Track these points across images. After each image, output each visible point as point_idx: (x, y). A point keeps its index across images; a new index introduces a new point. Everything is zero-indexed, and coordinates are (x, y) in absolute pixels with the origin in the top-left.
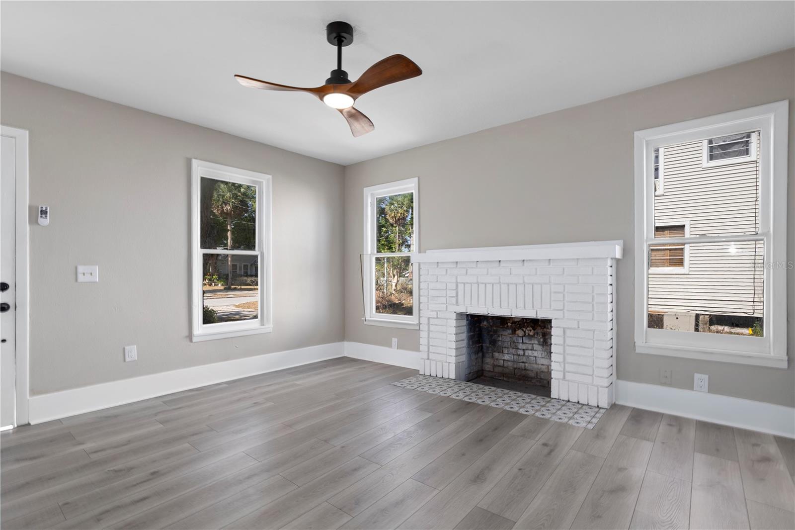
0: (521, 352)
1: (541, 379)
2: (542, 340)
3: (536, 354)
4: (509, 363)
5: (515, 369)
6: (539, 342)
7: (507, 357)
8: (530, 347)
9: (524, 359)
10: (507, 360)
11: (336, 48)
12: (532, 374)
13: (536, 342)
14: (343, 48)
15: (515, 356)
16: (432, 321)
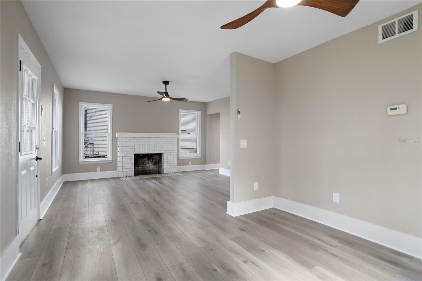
0: (145, 165)
1: (151, 172)
3: (149, 165)
5: (142, 171)
6: (151, 161)
7: (140, 168)
8: (148, 163)
9: (146, 167)
11: (165, 85)
13: (150, 161)
14: (167, 85)
15: (143, 167)
16: (124, 158)
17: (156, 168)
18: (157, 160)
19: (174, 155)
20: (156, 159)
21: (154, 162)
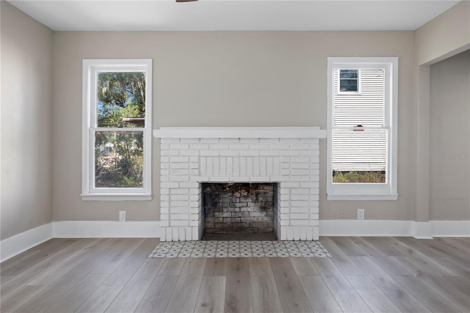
0: (237, 210)
1: (253, 228)
2: (255, 198)
3: (249, 209)
4: (228, 219)
5: (232, 223)
6: (252, 200)
7: (225, 215)
8: (245, 204)
9: (240, 215)
10: (225, 217)
12: (246, 225)
13: (250, 200)
15: (233, 213)
16: (173, 191)
17: (266, 219)
18: (270, 199)
19: (309, 188)
20: (266, 195)
21: (261, 201)
